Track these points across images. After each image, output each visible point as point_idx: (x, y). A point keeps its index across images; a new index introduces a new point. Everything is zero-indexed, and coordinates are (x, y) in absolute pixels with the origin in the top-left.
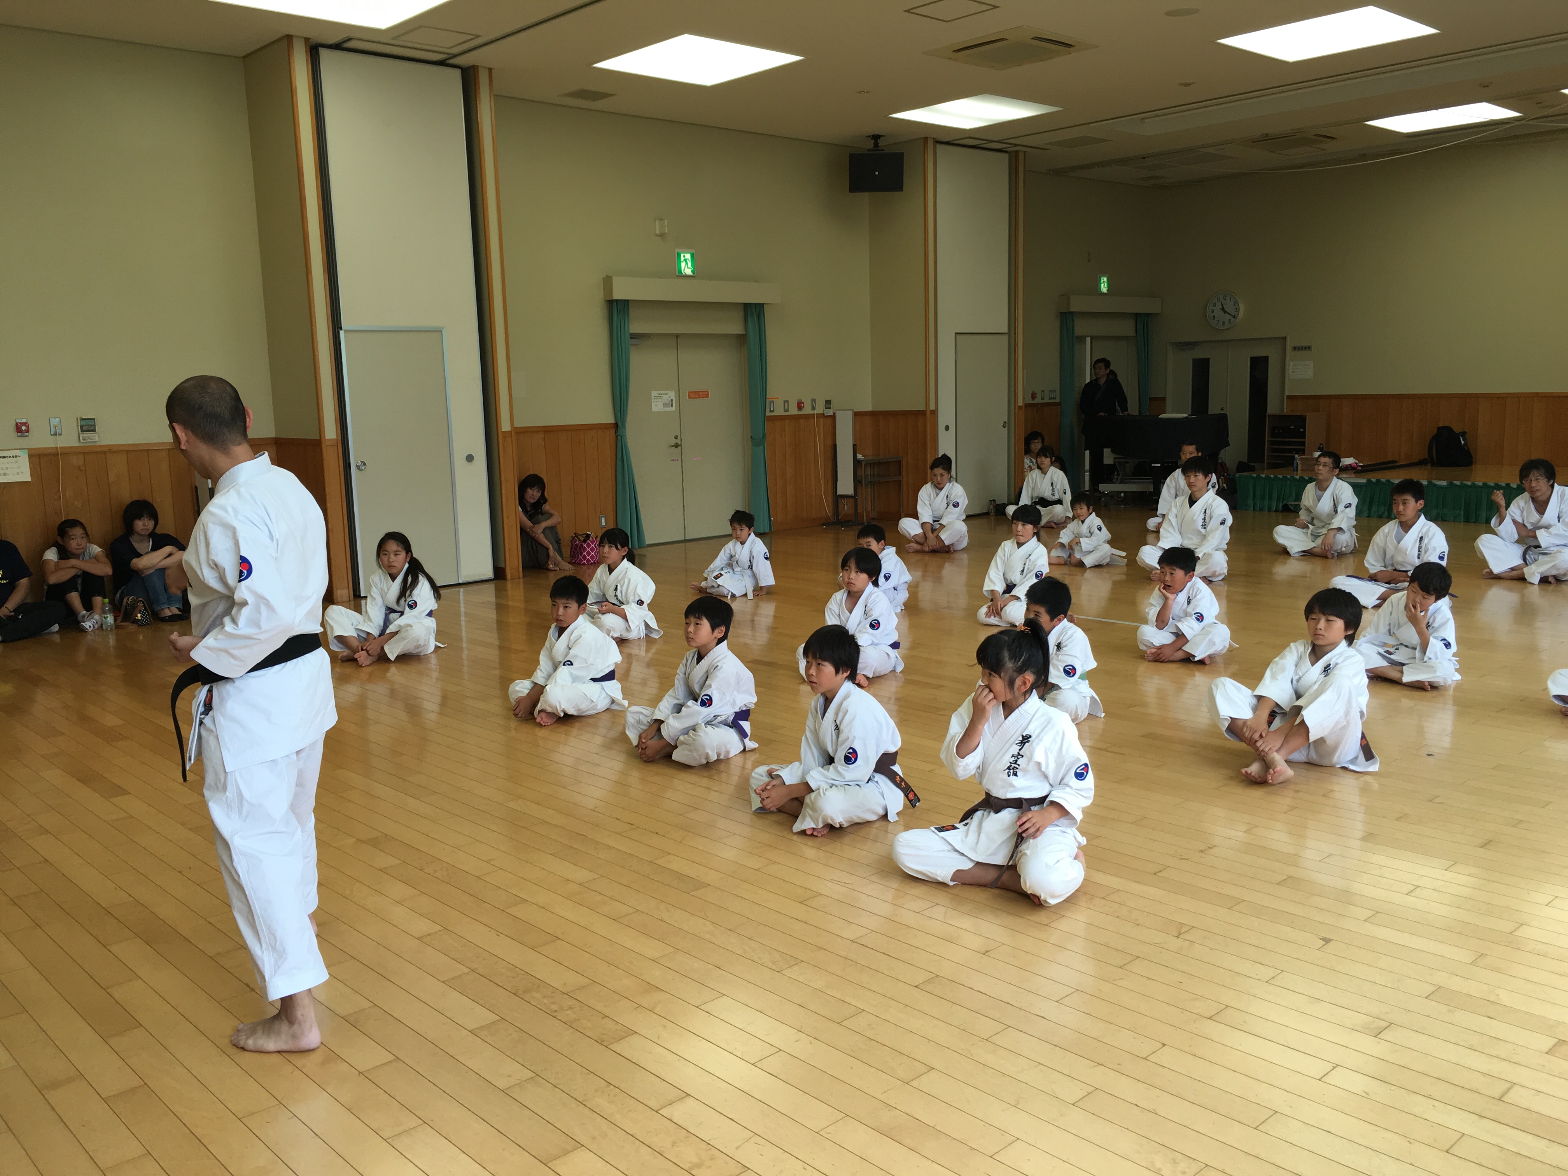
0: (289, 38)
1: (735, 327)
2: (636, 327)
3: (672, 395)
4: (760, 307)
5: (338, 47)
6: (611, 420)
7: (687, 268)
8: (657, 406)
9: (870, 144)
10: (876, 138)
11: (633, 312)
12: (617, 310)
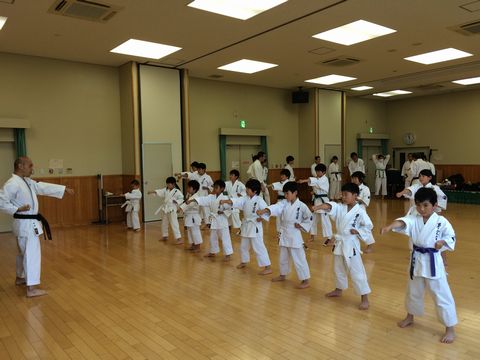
0: (131, 62)
1: (258, 143)
2: (227, 143)
3: (238, 163)
4: (265, 137)
5: (145, 64)
6: (219, 170)
7: (243, 126)
8: (234, 166)
9: (298, 89)
10: (300, 87)
11: (227, 139)
12: (222, 138)
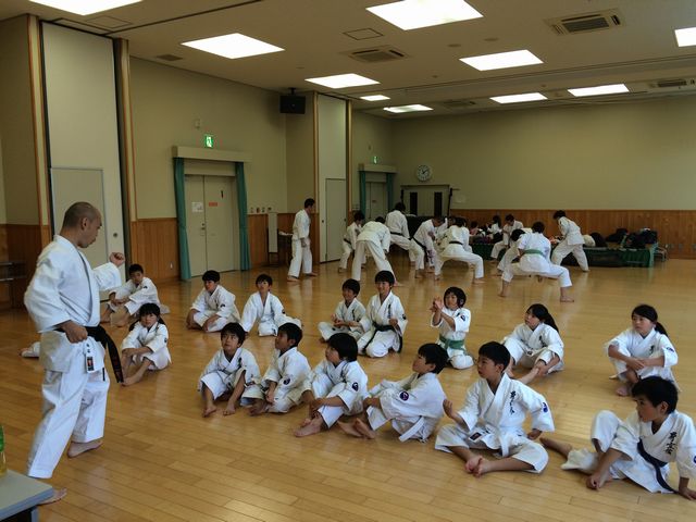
0: (28, 15)
1: (231, 173)
2: (187, 171)
3: (201, 204)
4: (242, 163)
5: (52, 22)
6: (174, 216)
7: (209, 144)
8: (195, 210)
9: (290, 92)
10: (293, 89)
11: (186, 164)
12: (178, 162)
